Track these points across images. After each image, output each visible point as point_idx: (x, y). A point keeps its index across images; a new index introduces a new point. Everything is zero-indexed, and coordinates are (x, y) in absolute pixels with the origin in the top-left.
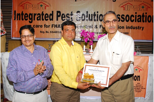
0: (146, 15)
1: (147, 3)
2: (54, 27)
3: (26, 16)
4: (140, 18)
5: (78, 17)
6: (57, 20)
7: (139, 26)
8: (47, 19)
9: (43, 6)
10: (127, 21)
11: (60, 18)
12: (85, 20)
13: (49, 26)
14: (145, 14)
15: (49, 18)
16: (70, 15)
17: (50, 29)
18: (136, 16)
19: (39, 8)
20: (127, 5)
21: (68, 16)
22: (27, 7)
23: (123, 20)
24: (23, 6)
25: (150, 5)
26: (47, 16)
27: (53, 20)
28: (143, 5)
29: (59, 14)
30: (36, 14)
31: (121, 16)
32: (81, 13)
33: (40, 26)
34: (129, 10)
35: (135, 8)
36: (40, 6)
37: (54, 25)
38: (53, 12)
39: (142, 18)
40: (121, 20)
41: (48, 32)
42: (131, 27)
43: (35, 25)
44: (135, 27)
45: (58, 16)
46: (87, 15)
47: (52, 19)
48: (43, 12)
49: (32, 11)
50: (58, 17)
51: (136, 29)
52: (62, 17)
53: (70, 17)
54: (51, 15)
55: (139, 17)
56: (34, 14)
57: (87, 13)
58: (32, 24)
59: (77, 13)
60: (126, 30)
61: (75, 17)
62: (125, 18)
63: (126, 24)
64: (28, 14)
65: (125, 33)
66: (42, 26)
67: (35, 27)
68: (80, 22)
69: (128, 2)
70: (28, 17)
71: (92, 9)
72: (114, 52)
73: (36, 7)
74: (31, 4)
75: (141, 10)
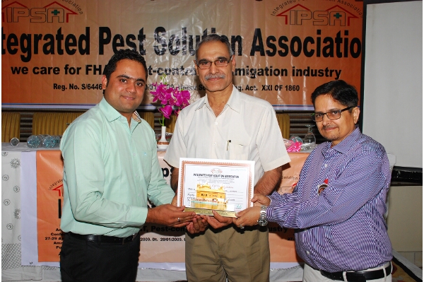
0: (346, 37)
1: (348, 5)
2: (91, 73)
3: (13, 40)
4: (331, 46)
5: (159, 45)
6: (101, 52)
7: (327, 69)
8: (73, 50)
9: (59, 12)
10: (296, 54)
11: (108, 48)
12: (178, 52)
14: (343, 36)
15: (77, 48)
17: (82, 79)
18: (319, 39)
19: (50, 20)
20: (293, 9)
21: (131, 40)
22: (16, 15)
23: (284, 51)
24: (3, 13)
25: (355, 9)
26: (71, 41)
27: (88, 53)
28: (337, 9)
29: (105, 36)
30: (41, 35)
31: (277, 40)
32: (169, 33)
33: (52, 71)
34: (299, 22)
35: (316, 17)
36: (52, 12)
37: (91, 66)
38: (88, 29)
39: (335, 45)
40: (277, 53)
41: (76, 88)
42: (305, 70)
43: (38, 69)
44: (316, 71)
45: (103, 42)
46: (185, 37)
47: (86, 51)
48: (60, 31)
49: (31, 29)
50: (105, 46)
51: (319, 75)
52: (115, 45)
53: (137, 42)
54: (82, 37)
55: (328, 43)
56: (36, 36)
57: (185, 32)
58: (30, 65)
59: (158, 33)
60: (292, 80)
61: (150, 43)
62: (289, 46)
63: (291, 62)
64: (19, 37)
65: (290, 88)
66: (59, 70)
67: (38, 73)
68: (164, 58)
69: (297, 2)
70: (17, 45)
71: (198, 20)
72: (230, 141)
73: (40, 15)
74: (26, 7)
75: (332, 23)
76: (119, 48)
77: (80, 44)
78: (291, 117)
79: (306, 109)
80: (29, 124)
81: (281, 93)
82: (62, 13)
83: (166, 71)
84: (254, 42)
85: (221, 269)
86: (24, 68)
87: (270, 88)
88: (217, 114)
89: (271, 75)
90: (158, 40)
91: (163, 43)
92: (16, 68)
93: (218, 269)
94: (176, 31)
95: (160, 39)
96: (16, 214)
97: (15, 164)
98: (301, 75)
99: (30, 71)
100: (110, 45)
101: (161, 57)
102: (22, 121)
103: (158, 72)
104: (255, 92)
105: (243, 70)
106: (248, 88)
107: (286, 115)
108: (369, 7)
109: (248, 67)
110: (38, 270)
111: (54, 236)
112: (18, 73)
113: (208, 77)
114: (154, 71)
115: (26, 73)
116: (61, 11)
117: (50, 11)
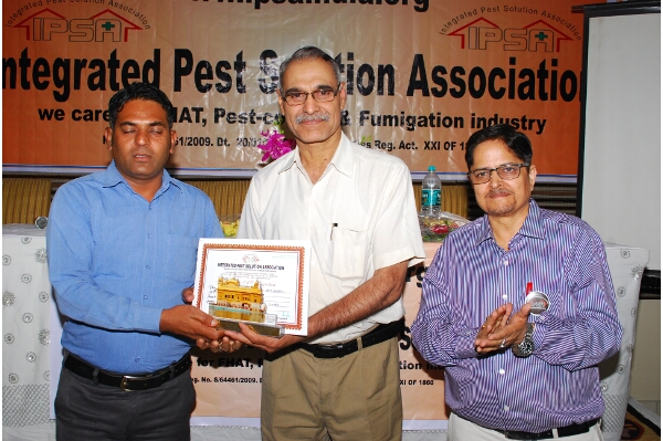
0: (554, 68)
1: (558, 19)
3: (41, 68)
4: (531, 83)
5: (266, 77)
6: (177, 87)
7: (524, 117)
9: (113, 26)
10: (477, 95)
11: (188, 81)
14: (549, 67)
16: (232, 65)
18: (512, 72)
19: (99, 38)
20: (474, 25)
21: (223, 69)
22: (47, 30)
23: (458, 89)
24: (28, 27)
25: (568, 26)
26: (131, 70)
28: (540, 26)
29: (184, 63)
30: (85, 61)
31: (449, 71)
32: (281, 59)
33: (101, 115)
34: (482, 46)
36: (103, 26)
38: (157, 53)
39: (537, 81)
40: (448, 92)
42: (490, 120)
43: (80, 112)
44: (507, 120)
45: (180, 72)
48: (114, 54)
49: (71, 52)
50: (183, 78)
52: (199, 77)
53: (233, 73)
54: (148, 65)
55: (527, 78)
56: (77, 61)
58: (67, 107)
59: (265, 59)
61: (252, 74)
62: (467, 82)
63: (468, 107)
64: (51, 64)
67: (80, 118)
68: (273, 98)
69: (480, 15)
70: (49, 76)
71: (327, 40)
72: (336, 225)
73: (84, 30)
74: (63, 18)
75: (533, 48)
76: (204, 82)
77: (145, 74)
81: (454, 154)
82: (117, 26)
83: (276, 117)
84: (413, 75)
85: (322, 434)
86: (58, 111)
87: (436, 146)
88: (315, 180)
90: (265, 70)
91: (273, 75)
92: (46, 111)
93: (318, 434)
95: (268, 69)
99: (68, 116)
100: (192, 76)
101: (269, 96)
103: (265, 119)
104: (413, 152)
105: (396, 117)
106: (402, 146)
107: (461, 188)
108: (593, 22)
109: (403, 113)
112: (49, 118)
113: (301, 118)
114: (258, 118)
115: (62, 119)
116: (117, 24)
117: (100, 24)
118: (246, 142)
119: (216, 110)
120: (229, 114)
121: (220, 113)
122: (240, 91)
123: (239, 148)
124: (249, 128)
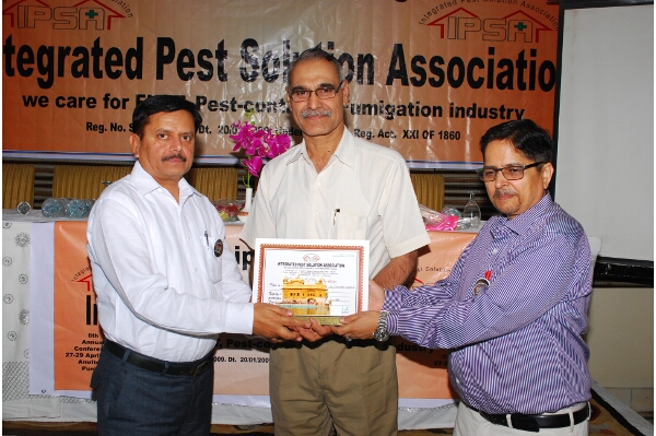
0: (533, 59)
1: (538, 10)
3: (26, 56)
4: (510, 73)
5: (247, 66)
6: (160, 76)
7: (502, 107)
8: (118, 71)
9: (97, 14)
10: (456, 84)
11: (171, 69)
12: (276, 77)
13: (125, 100)
14: (528, 57)
15: (123, 69)
16: (214, 54)
17: (129, 115)
18: (491, 62)
19: (83, 25)
20: (453, 15)
21: (205, 58)
22: (31, 17)
23: (437, 79)
24: (12, 14)
25: (548, 16)
26: (114, 58)
27: (140, 77)
28: (519, 16)
29: (166, 51)
30: (69, 49)
31: (428, 61)
32: (263, 47)
33: (84, 102)
34: (462, 36)
35: (487, 28)
36: (87, 14)
37: (144, 96)
38: (140, 41)
39: (516, 71)
40: (427, 81)
41: (121, 129)
42: (469, 109)
43: (64, 99)
44: (486, 109)
45: (162, 60)
46: (288, 56)
47: (138, 74)
48: (97, 42)
49: (55, 40)
50: (165, 66)
51: (490, 117)
52: (181, 65)
53: (214, 62)
54: (131, 52)
55: (506, 68)
56: (61, 49)
57: (288, 47)
58: (51, 93)
59: (246, 48)
60: (449, 124)
61: (233, 63)
62: (445, 71)
63: (448, 95)
64: (35, 51)
65: (446, 135)
66: (95, 101)
67: (63, 105)
68: (255, 87)
69: (459, 5)
70: (33, 63)
71: (308, 29)
72: (338, 211)
73: (67, 18)
74: (47, 6)
75: (512, 38)
76: (186, 70)
77: (128, 62)
78: (447, 180)
79: (469, 167)
80: (49, 182)
81: (432, 142)
82: (101, 15)
83: (257, 105)
84: (393, 63)
86: (42, 97)
87: (415, 135)
88: (319, 169)
89: (417, 115)
90: (246, 58)
91: (253, 63)
92: (30, 98)
93: (319, 407)
94: (274, 46)
95: (250, 58)
96: (22, 316)
97: (23, 241)
98: (463, 116)
99: (52, 103)
100: (174, 64)
101: (250, 84)
102: (37, 178)
103: (245, 107)
104: (392, 141)
105: (376, 106)
106: (381, 134)
107: (438, 175)
108: (568, 14)
109: (382, 102)
110: (55, 402)
111: (79, 352)
112: (33, 105)
113: (305, 114)
114: (240, 106)
115: (46, 106)
116: (100, 12)
117: (83, 12)
118: (226, 130)
119: (198, 98)
120: (211, 102)
121: (201, 101)
122: (221, 79)
123: (220, 136)
124: (230, 116)
